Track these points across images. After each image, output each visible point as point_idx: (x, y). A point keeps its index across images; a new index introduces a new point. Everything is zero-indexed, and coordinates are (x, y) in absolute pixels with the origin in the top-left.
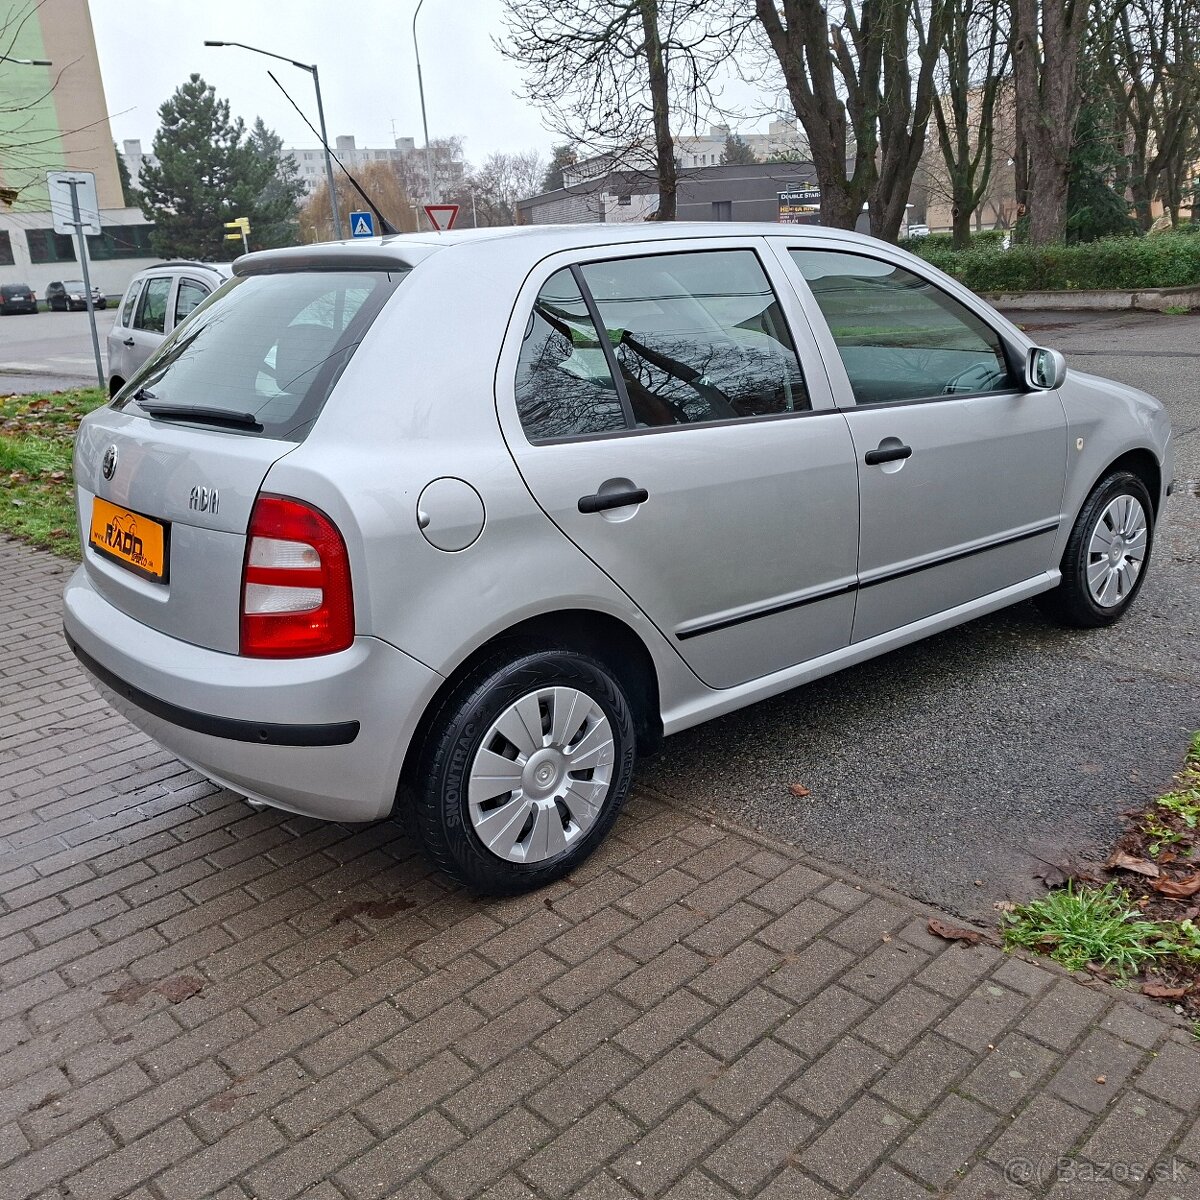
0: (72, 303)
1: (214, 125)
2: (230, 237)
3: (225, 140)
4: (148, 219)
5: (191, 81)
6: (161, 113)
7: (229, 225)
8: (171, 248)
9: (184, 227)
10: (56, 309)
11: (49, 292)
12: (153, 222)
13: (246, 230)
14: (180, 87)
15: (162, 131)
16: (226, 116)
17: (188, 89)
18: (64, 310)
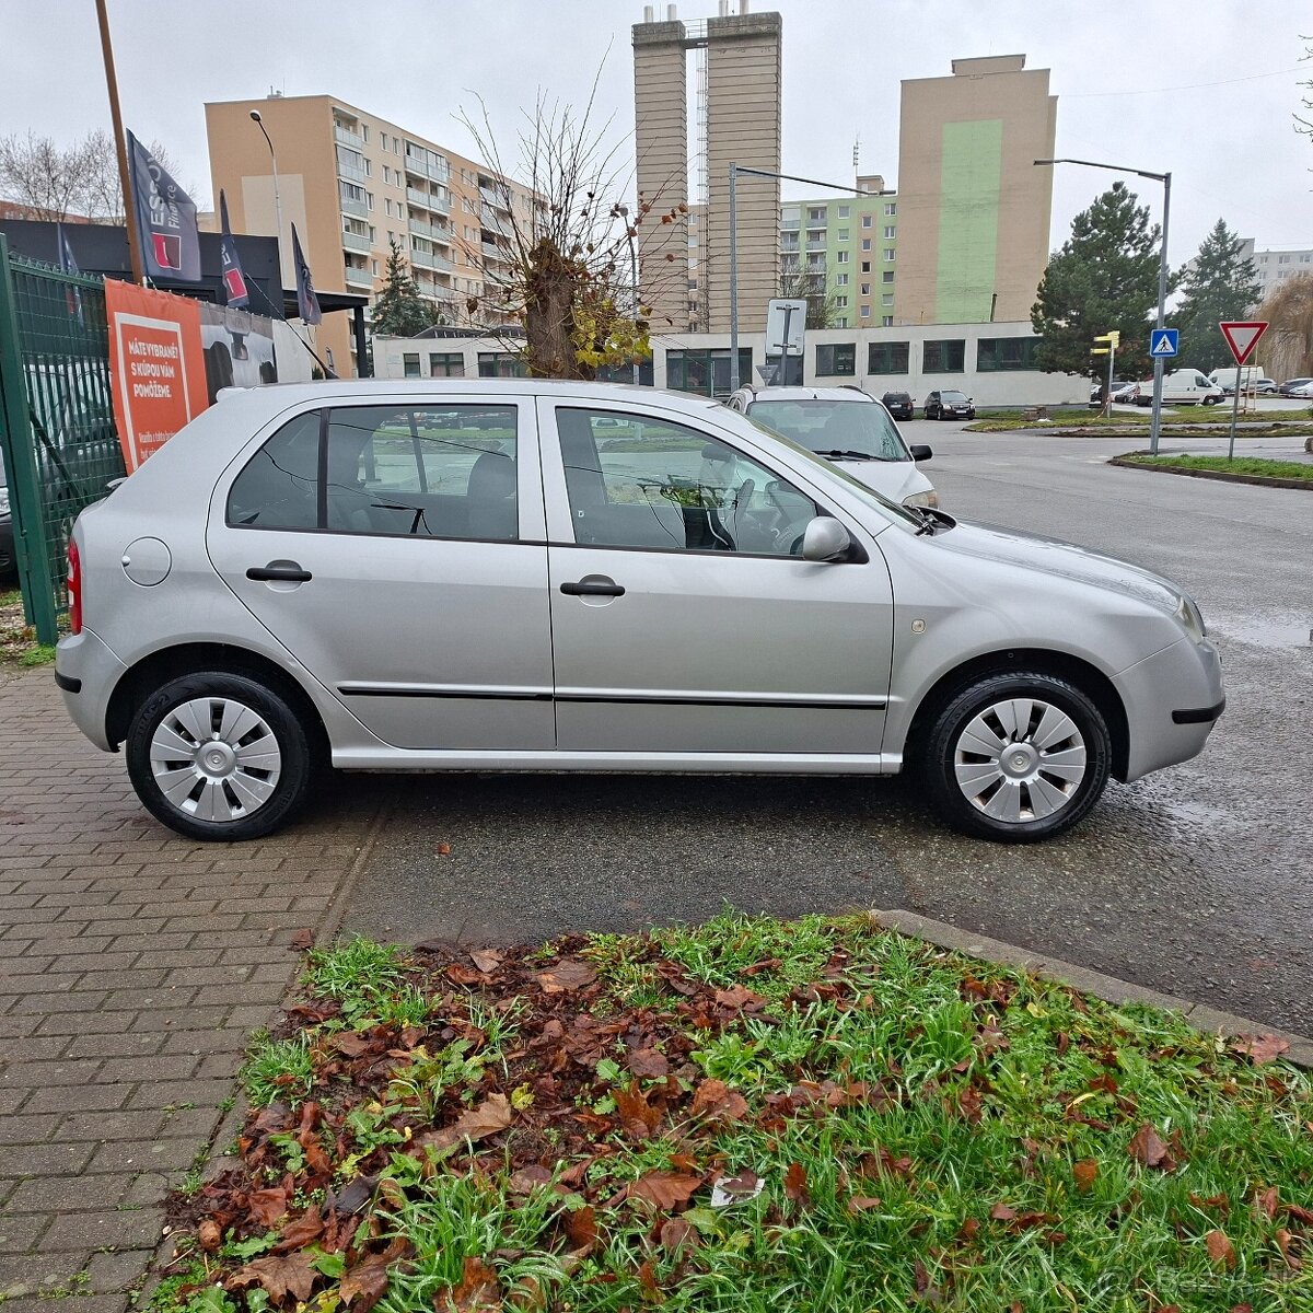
0: (943, 411)
1: (1128, 233)
2: (1097, 351)
3: (1135, 249)
4: (1036, 332)
5: (1111, 190)
6: (1075, 224)
7: (1099, 339)
8: (1052, 361)
9: (1070, 340)
10: (930, 418)
11: (928, 400)
12: (1041, 335)
13: (1115, 345)
14: (1100, 196)
15: (1071, 243)
16: (1143, 224)
17: (1107, 198)
18: (935, 418)
